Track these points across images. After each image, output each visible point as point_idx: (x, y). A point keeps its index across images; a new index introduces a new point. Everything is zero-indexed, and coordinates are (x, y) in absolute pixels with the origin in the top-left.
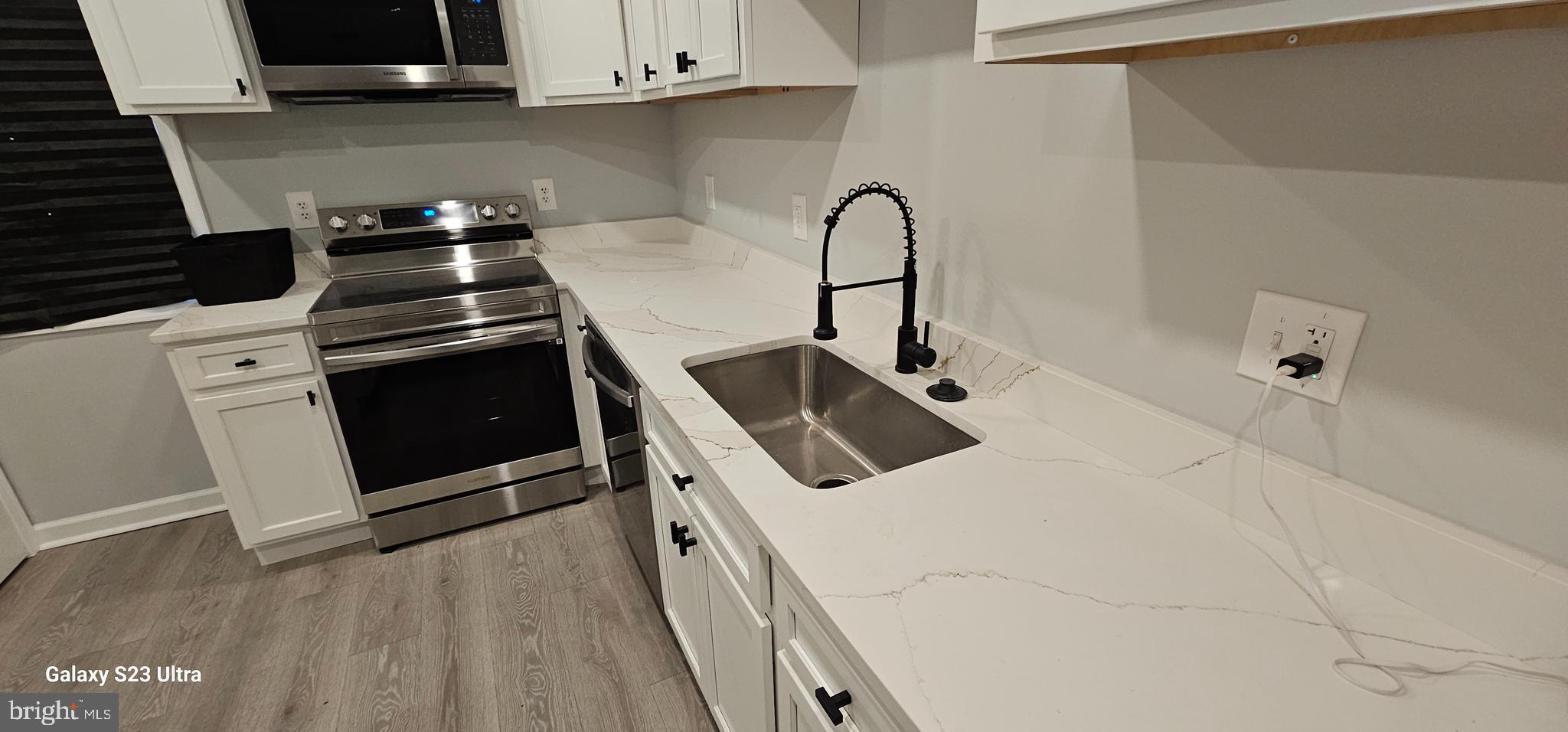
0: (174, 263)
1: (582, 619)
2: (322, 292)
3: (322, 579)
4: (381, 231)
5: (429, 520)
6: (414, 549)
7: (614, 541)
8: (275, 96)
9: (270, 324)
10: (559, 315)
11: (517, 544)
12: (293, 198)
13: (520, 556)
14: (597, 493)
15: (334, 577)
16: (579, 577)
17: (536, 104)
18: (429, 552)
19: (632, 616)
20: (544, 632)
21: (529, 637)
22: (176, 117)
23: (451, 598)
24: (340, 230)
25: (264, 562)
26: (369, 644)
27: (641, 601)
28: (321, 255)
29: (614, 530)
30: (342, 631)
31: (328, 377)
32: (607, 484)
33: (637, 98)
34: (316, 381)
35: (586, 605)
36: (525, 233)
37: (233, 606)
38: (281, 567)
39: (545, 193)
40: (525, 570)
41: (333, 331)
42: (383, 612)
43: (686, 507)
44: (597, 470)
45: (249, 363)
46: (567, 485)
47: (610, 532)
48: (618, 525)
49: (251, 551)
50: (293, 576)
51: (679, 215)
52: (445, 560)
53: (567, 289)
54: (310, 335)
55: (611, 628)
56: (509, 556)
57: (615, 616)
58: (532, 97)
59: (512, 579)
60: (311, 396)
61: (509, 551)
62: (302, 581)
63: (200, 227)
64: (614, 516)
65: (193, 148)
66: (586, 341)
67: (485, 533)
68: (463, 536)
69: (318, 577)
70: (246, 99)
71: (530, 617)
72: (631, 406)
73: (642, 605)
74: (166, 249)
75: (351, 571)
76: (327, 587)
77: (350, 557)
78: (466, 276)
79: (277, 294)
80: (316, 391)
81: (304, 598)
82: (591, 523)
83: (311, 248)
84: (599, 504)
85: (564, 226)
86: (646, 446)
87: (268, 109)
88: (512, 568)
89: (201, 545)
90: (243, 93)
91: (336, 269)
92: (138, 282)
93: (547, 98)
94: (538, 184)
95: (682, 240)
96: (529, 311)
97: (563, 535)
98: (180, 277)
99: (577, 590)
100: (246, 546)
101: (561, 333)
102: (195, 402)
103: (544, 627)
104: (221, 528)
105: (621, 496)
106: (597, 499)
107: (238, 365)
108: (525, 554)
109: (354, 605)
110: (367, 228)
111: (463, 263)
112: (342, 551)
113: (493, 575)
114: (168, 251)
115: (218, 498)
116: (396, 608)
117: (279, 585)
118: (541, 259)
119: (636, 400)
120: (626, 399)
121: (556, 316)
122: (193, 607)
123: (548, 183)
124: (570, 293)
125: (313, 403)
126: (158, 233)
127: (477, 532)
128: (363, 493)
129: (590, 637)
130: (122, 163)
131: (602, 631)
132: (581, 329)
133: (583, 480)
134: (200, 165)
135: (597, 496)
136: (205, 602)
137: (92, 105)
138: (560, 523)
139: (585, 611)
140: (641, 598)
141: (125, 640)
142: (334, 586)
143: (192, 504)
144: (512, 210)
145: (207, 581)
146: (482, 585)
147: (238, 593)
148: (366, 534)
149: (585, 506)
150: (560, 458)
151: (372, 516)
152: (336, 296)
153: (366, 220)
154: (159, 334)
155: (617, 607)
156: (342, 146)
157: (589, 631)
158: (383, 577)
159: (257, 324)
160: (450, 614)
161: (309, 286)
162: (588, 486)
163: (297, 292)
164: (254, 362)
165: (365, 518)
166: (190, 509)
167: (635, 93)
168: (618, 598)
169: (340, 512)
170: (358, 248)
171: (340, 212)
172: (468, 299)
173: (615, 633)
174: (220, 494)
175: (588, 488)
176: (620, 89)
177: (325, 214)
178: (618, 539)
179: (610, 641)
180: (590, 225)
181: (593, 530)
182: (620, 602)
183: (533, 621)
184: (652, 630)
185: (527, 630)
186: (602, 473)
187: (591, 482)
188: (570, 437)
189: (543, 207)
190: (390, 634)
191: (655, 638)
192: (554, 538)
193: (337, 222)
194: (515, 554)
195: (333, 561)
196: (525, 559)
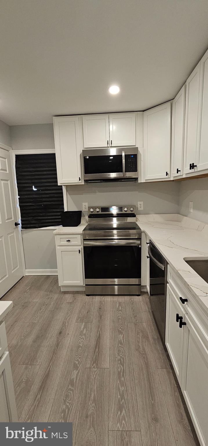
0: (60, 217)
1: (136, 335)
2: (86, 226)
3: (72, 299)
4: (100, 213)
5: (98, 290)
6: (94, 297)
7: (148, 312)
8: (86, 181)
9: (75, 232)
10: (141, 239)
11: (120, 303)
12: (84, 204)
13: (120, 308)
14: (144, 294)
15: (75, 299)
16: (136, 320)
17: (142, 182)
18: (97, 298)
19: (152, 340)
20: (125, 335)
21: (120, 335)
22: (66, 186)
23: (101, 314)
24: (92, 212)
25: (62, 290)
26: (80, 321)
27: (156, 336)
28: (87, 217)
29: (148, 308)
30: (75, 315)
31: (84, 247)
32: (148, 292)
33: (172, 179)
34: (81, 248)
35: (138, 330)
36: (133, 215)
37: (54, 299)
38: (65, 293)
39: (140, 205)
40: (121, 313)
41: (87, 236)
42: (84, 313)
43: (183, 310)
44: (145, 287)
45: (69, 241)
46: (135, 290)
47: (147, 308)
48: (150, 307)
49: (60, 286)
50: (67, 296)
51: (178, 213)
52: (101, 302)
53: (144, 232)
54: (82, 236)
55: (145, 342)
56: (117, 307)
57: (147, 338)
58: (142, 180)
59: (117, 315)
60: (79, 251)
61: (117, 305)
62: (69, 298)
63: (66, 210)
64: (149, 303)
65: (68, 193)
66: (149, 247)
67: (111, 298)
68: (106, 297)
69: (72, 298)
70: (80, 182)
71: (121, 328)
72: (163, 270)
73: (156, 337)
74: (59, 214)
75: (79, 299)
76: (73, 301)
77: (79, 295)
78: (115, 226)
79: (77, 226)
80: (81, 250)
81: (68, 302)
82: (141, 303)
83: (85, 216)
84: (144, 298)
85: (144, 214)
86: (167, 284)
87: (83, 184)
88: (117, 310)
89: (51, 282)
90: (80, 180)
91: (89, 221)
92: (53, 220)
93: (146, 180)
94: (139, 203)
95: (179, 221)
96: (130, 237)
97: (133, 304)
98: (60, 220)
99: (135, 325)
100: (59, 285)
101: (140, 244)
102: (58, 248)
103: (125, 333)
104: (55, 279)
105: (152, 297)
106: (143, 296)
107: (67, 241)
108: (122, 308)
109: (78, 308)
110: (98, 212)
111: (115, 223)
112: (78, 292)
113: (113, 311)
114: (60, 214)
115: (57, 272)
116: (88, 312)
117: (64, 297)
118: (137, 223)
119: (166, 268)
120: (162, 267)
121: (139, 239)
122: (47, 297)
123: (142, 203)
124: (145, 233)
125: (79, 253)
126: (58, 210)
127: (110, 297)
128: (85, 278)
129: (138, 342)
130: (56, 195)
131: (142, 341)
132: (147, 243)
133: (140, 289)
134: (68, 196)
135: (144, 295)
136: (49, 296)
137: (53, 184)
138: (132, 301)
139: (138, 333)
140: (156, 335)
141: (34, 301)
142: (75, 301)
143: (51, 272)
144: (132, 209)
145: (51, 291)
146: (109, 313)
147: (56, 296)
148: (83, 289)
149: (140, 297)
150: (134, 281)
151: (86, 285)
152: (88, 228)
153: (98, 210)
154: (55, 232)
155: (148, 335)
156: (96, 192)
157: (138, 340)
158: (86, 303)
159: (72, 232)
160: (100, 319)
161: (83, 224)
162: (141, 291)
163: (81, 226)
164: (70, 241)
165: (84, 285)
166: (51, 273)
167: (171, 177)
168: (148, 332)
169: (79, 282)
170: (95, 217)
171: (92, 208)
172: (115, 232)
173: (146, 344)
174: (57, 271)
175: (141, 292)
176: (167, 177)
177: (89, 208)
178: (149, 311)
179: (145, 347)
180: (151, 215)
181: (142, 306)
182: (149, 334)
183: (122, 330)
184: (159, 347)
185: (120, 333)
186: (146, 288)
187: (142, 290)
188: (138, 275)
189: (139, 209)
190: (85, 320)
191: (160, 351)
192: (130, 305)
193: (92, 210)
194: (119, 306)
195: (76, 294)
196: (122, 309)
